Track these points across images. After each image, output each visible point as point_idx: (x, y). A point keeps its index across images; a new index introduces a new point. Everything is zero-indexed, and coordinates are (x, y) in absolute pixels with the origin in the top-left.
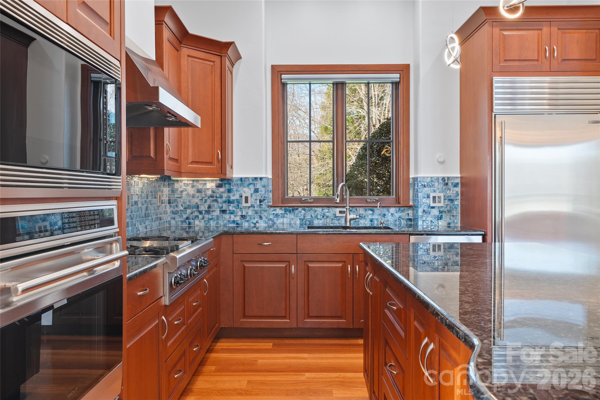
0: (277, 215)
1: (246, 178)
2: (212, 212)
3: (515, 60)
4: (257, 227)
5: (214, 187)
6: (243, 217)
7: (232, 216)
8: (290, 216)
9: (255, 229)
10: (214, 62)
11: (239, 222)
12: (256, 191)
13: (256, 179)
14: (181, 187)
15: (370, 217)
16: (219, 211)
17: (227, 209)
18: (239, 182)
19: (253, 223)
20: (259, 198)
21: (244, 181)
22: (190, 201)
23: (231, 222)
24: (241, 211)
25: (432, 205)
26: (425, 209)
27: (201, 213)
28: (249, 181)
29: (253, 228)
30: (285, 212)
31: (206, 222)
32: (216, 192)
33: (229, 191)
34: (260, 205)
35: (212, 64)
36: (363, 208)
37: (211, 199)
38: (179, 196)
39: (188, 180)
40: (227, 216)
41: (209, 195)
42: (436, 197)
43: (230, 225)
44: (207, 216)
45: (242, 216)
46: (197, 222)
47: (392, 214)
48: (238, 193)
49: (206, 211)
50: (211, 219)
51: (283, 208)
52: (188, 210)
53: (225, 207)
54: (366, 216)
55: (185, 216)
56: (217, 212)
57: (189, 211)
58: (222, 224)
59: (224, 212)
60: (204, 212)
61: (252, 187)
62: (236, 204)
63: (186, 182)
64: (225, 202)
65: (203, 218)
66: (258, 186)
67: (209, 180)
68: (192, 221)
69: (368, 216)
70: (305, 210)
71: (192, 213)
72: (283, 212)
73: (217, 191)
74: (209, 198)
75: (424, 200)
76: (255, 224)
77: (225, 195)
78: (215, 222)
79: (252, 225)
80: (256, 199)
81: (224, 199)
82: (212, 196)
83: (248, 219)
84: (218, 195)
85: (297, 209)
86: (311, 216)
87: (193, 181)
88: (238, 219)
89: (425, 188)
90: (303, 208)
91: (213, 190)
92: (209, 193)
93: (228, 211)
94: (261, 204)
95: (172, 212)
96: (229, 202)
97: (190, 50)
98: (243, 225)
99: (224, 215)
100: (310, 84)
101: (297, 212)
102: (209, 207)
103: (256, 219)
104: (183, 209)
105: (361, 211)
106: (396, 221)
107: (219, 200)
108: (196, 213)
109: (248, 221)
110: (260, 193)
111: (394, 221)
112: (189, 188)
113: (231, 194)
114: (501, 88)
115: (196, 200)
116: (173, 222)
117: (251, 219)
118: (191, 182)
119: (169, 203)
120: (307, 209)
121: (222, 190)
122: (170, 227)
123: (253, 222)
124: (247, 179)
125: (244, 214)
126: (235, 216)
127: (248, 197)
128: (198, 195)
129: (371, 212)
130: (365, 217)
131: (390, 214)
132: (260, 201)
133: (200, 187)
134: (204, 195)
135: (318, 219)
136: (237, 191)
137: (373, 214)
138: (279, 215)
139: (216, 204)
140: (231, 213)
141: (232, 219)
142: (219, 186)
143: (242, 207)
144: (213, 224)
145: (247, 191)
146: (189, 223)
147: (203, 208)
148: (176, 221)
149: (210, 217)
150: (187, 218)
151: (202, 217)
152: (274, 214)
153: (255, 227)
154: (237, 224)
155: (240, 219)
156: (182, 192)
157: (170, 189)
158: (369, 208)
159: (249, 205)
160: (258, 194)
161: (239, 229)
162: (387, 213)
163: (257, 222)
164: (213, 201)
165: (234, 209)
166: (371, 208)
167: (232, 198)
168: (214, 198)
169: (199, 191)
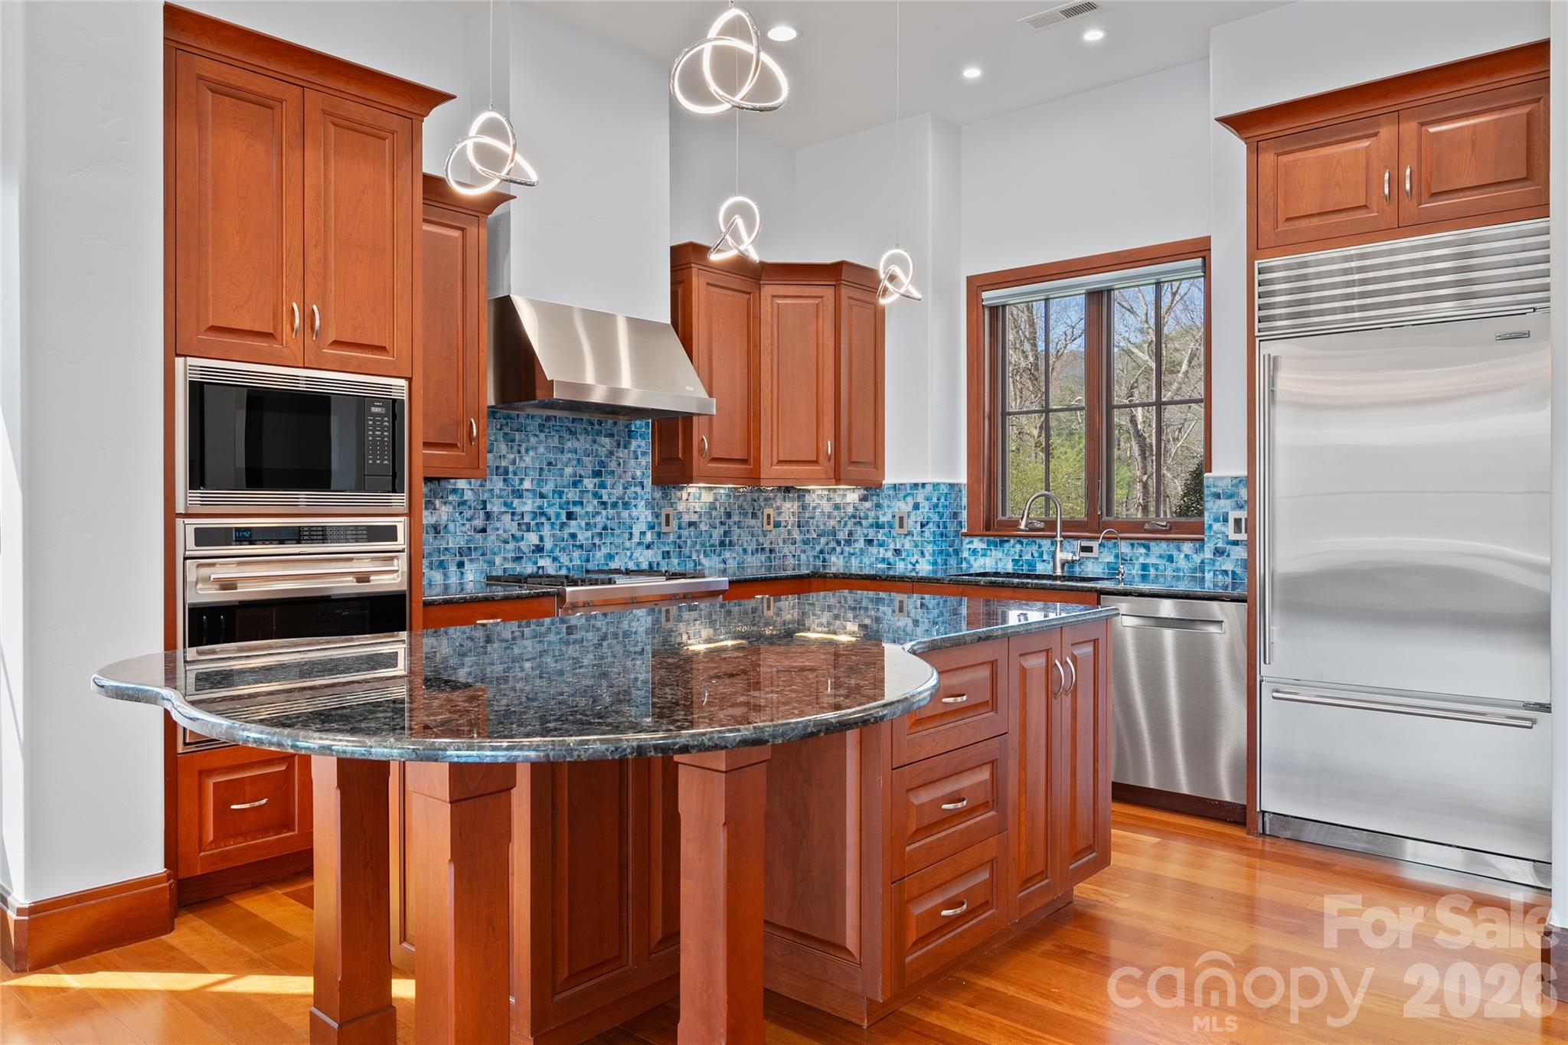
0: (975, 552)
1: (902, 484)
2: (854, 542)
3: (1312, 215)
4: (917, 570)
5: (857, 501)
6: (897, 552)
7: (882, 550)
8: (997, 554)
9: (913, 574)
10: (822, 297)
11: (891, 560)
12: (916, 507)
13: (916, 485)
14: (814, 501)
15: (1142, 560)
16: (863, 541)
17: (875, 538)
18: (891, 492)
19: (910, 563)
20: (919, 519)
21: (899, 489)
22: (825, 524)
23: (880, 560)
24: (894, 541)
25: (1233, 537)
26: (1218, 545)
27: (839, 543)
28: (906, 490)
29: (911, 572)
30: (988, 546)
31: (847, 559)
32: (858, 508)
33: (878, 506)
34: (922, 532)
35: (817, 301)
36: (1128, 541)
37: (853, 520)
38: (811, 515)
39: (822, 489)
40: (874, 550)
41: (850, 514)
42: (1241, 519)
43: (879, 566)
44: (847, 549)
45: (896, 550)
46: (833, 559)
47: (1186, 556)
48: (890, 511)
49: (846, 541)
50: (853, 554)
51: (985, 539)
52: (822, 538)
53: (871, 534)
54: (1133, 558)
55: (818, 548)
56: (861, 544)
57: (823, 540)
58: (868, 563)
59: (870, 542)
60: (843, 542)
61: (909, 499)
62: (886, 530)
63: (820, 492)
64: (872, 526)
65: (842, 553)
66: (920, 499)
67: (850, 489)
68: (827, 556)
69: (1137, 558)
70: (1021, 543)
71: (827, 544)
72: (985, 546)
73: (860, 507)
74: (849, 518)
75: (1217, 526)
76: (914, 565)
77: (872, 514)
78: (859, 559)
79: (910, 567)
80: (916, 522)
81: (870, 520)
82: (854, 517)
83: (904, 555)
84: (862, 515)
85: (1008, 541)
86: (1032, 554)
87: (829, 490)
88: (889, 554)
89: (1218, 501)
90: (1018, 539)
91: (855, 505)
92: (850, 510)
93: (875, 542)
94: (924, 529)
95: (803, 540)
96: (878, 526)
97: (777, 287)
98: (897, 566)
99: (870, 548)
100: (1047, 300)
101: (1006, 545)
102: (850, 534)
103: (916, 557)
104: (816, 537)
105: (1124, 548)
106: (1194, 570)
107: (864, 522)
108: (833, 544)
109: (904, 560)
110: (921, 510)
111: (1191, 571)
112: (824, 502)
113: (880, 513)
114: (1286, 281)
115: (832, 523)
116: (803, 557)
117: (908, 556)
118: (826, 493)
119: (799, 526)
120: (1025, 541)
121: (868, 505)
122: (799, 565)
123: (911, 561)
124: (903, 487)
125: (898, 547)
126: (886, 550)
127: (903, 517)
128: (836, 513)
129: (1143, 551)
130: (1131, 560)
131: (1182, 556)
132: (922, 526)
133: (838, 500)
134: (843, 515)
135: (1044, 561)
136: (889, 506)
137: (1147, 555)
138: (978, 552)
139: (858, 528)
140: (881, 545)
141: (881, 556)
142: (864, 499)
143: (895, 535)
144: (854, 562)
145: (904, 506)
146: (824, 561)
147: (842, 535)
148: (807, 556)
149: (852, 551)
150: (822, 552)
151: (840, 551)
152: (970, 549)
153: (914, 569)
154: (889, 564)
155: (893, 555)
156: (814, 508)
157: (800, 503)
158: (1139, 542)
159: (904, 531)
160: (919, 512)
161: (891, 573)
162: (1175, 553)
163: (917, 562)
164: (855, 524)
165: (884, 538)
166: (1143, 542)
167: (882, 519)
168: (857, 518)
169: (837, 507)
